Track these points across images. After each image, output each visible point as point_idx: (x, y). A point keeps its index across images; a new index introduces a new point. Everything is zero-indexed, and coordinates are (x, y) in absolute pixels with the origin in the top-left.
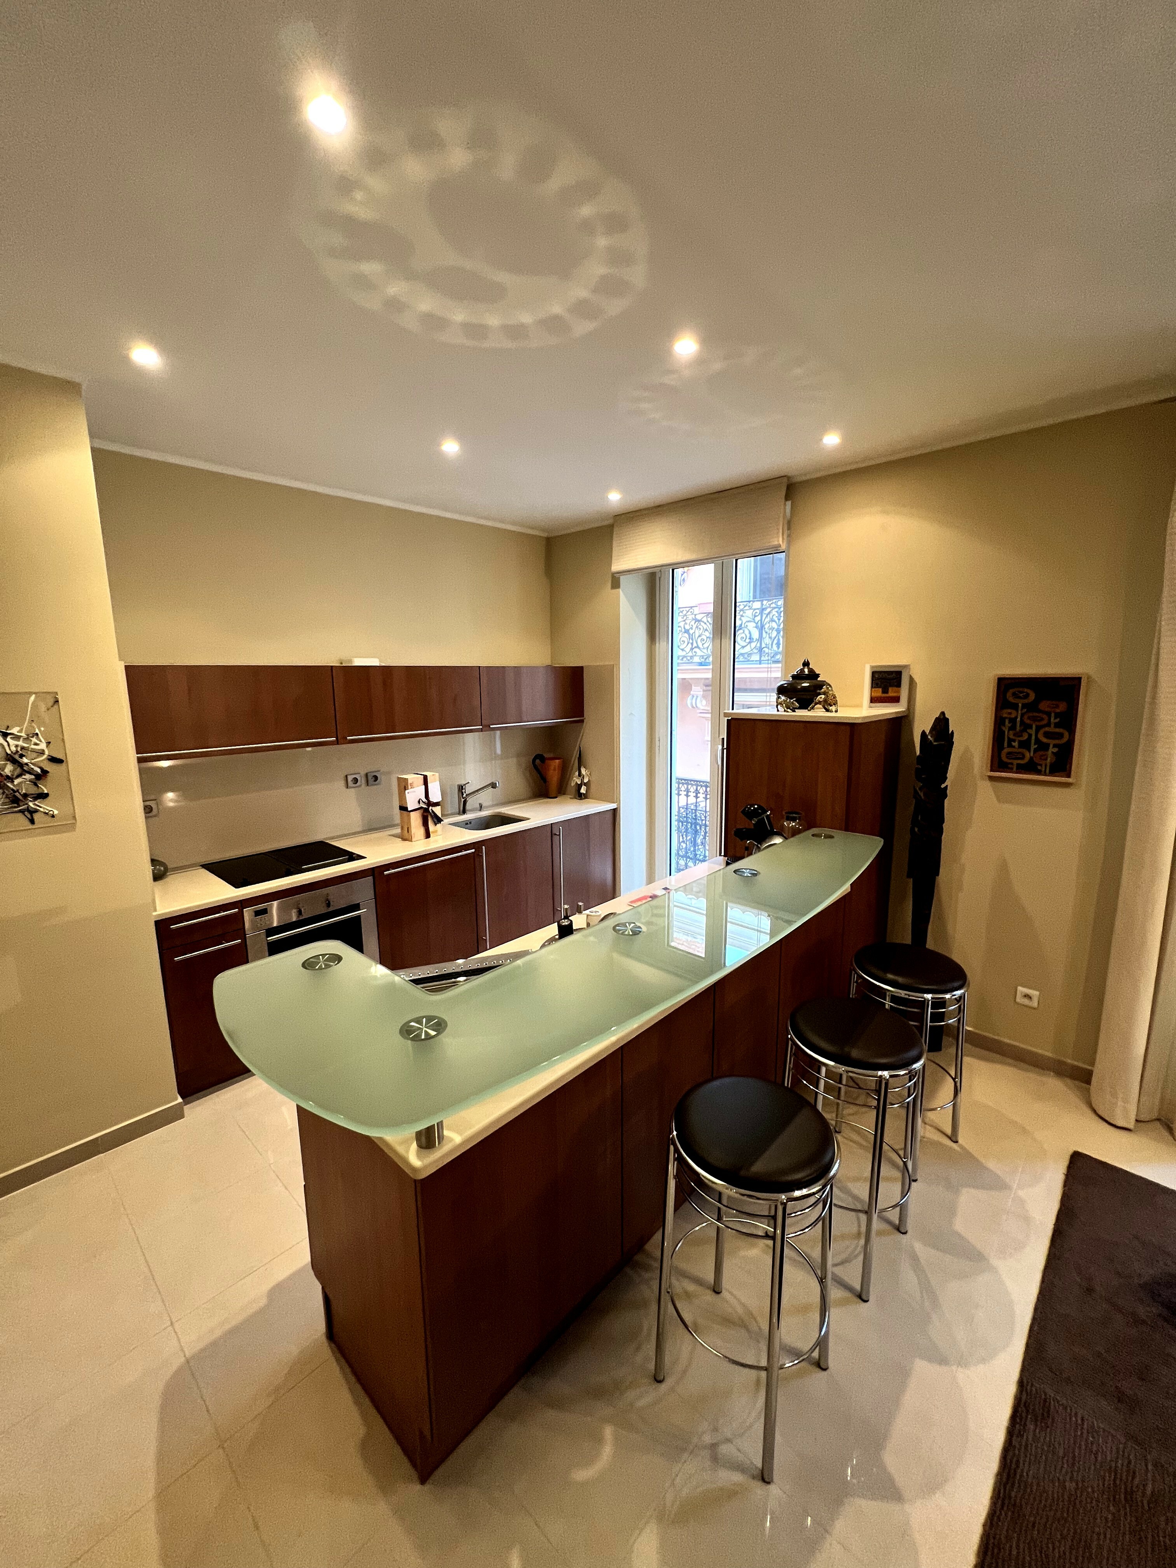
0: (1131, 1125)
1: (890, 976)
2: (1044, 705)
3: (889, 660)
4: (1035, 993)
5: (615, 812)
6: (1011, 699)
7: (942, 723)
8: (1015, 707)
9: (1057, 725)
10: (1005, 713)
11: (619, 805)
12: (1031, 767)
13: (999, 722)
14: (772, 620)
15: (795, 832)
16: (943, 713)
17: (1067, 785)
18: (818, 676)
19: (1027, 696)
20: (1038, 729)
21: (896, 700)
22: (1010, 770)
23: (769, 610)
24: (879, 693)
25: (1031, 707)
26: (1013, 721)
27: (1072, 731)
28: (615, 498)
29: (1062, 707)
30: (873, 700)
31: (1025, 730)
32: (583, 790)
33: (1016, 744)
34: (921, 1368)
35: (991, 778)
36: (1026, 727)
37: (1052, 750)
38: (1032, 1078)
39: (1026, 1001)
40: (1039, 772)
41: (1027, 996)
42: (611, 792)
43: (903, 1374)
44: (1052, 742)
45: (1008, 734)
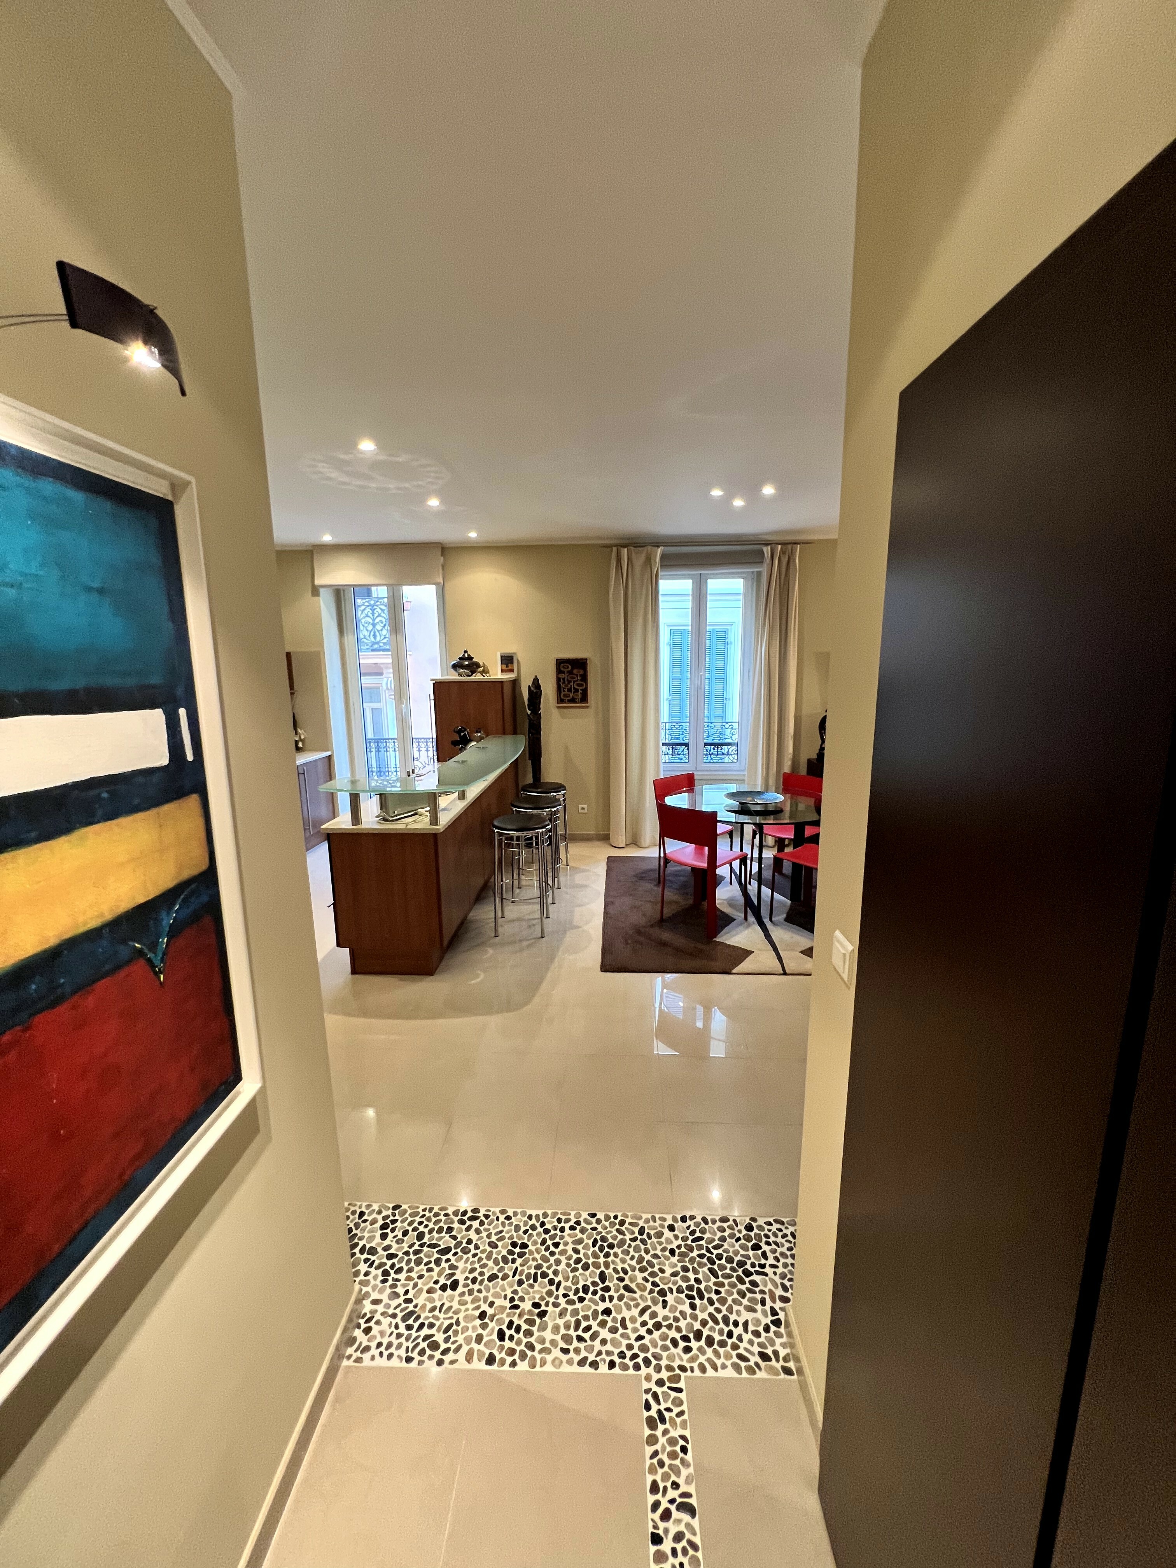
0: (624, 846)
1: (539, 790)
2: (575, 671)
3: (508, 650)
4: (585, 806)
5: (329, 758)
6: (562, 669)
7: (536, 681)
8: (564, 672)
9: (581, 680)
10: (561, 676)
11: (333, 752)
12: (573, 701)
13: (558, 680)
14: (367, 616)
15: (481, 738)
16: (536, 676)
17: (588, 707)
18: (472, 658)
19: (568, 667)
20: (574, 682)
21: (512, 671)
22: (565, 703)
23: (363, 607)
24: (504, 667)
25: (570, 672)
26: (564, 679)
27: (586, 682)
28: (327, 538)
29: (582, 672)
30: (502, 671)
31: (569, 683)
32: (300, 745)
33: (566, 690)
34: (577, 909)
35: (558, 707)
36: (569, 682)
37: (580, 691)
38: (590, 844)
39: (582, 811)
40: (576, 702)
41: (583, 809)
42: (325, 744)
43: (572, 912)
44: (579, 688)
45: (563, 686)
